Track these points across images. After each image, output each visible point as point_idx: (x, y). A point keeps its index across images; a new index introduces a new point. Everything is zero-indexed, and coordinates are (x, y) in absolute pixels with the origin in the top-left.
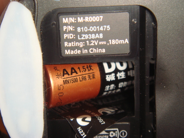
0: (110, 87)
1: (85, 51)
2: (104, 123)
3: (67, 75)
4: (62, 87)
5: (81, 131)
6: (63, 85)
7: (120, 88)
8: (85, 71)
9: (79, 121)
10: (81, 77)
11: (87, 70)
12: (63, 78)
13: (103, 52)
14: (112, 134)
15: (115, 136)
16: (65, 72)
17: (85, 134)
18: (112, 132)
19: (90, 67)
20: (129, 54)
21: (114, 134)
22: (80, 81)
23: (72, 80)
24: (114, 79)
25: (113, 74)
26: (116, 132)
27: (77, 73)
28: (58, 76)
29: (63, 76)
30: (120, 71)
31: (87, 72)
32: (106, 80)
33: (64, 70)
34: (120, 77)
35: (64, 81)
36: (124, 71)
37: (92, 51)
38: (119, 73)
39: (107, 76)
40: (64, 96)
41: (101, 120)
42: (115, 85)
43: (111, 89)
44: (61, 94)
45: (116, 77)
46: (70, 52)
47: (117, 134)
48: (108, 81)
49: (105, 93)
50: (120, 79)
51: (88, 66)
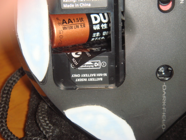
0: (96, 35)
1: (77, 6)
2: (90, 55)
3: (65, 23)
4: (61, 31)
5: (74, 61)
6: (63, 30)
7: (104, 36)
8: (78, 22)
9: (73, 54)
10: (75, 25)
11: (80, 21)
12: (63, 25)
13: (89, 6)
14: (96, 65)
15: (98, 66)
16: (64, 22)
17: (77, 63)
18: (96, 63)
19: (82, 19)
20: (107, 7)
21: (97, 64)
22: (75, 28)
23: (69, 28)
24: (99, 29)
25: (99, 25)
26: (99, 63)
27: (72, 23)
28: (59, 24)
29: (63, 24)
30: (104, 23)
31: (79, 22)
32: (93, 29)
33: (64, 20)
34: (104, 27)
35: (63, 27)
36: (107, 23)
37: (82, 5)
38: (102, 24)
39: (94, 26)
40: (63, 38)
41: (88, 54)
42: (100, 33)
43: (97, 36)
44: (61, 37)
45: (101, 27)
46: (67, 6)
47: (100, 64)
48: (95, 30)
49: (93, 39)
50: (103, 29)
51: (81, 18)
